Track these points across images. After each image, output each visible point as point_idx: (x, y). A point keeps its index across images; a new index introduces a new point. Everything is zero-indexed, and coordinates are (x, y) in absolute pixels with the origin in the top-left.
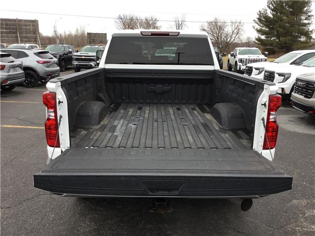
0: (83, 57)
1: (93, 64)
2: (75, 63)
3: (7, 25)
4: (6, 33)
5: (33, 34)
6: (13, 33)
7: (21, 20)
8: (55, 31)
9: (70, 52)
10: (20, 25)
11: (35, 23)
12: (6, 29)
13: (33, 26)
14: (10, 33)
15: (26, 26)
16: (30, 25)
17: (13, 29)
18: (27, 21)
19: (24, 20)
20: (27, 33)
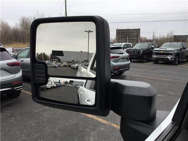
0: (162, 52)
1: (169, 57)
2: (155, 56)
3: (122, 33)
4: (121, 37)
5: (136, 37)
6: (125, 37)
7: (130, 29)
8: (153, 36)
9: (153, 48)
10: (129, 32)
11: (138, 31)
12: (121, 35)
13: (137, 32)
14: (123, 37)
15: (133, 33)
16: (135, 32)
17: (125, 35)
18: (134, 30)
19: (132, 29)
20: (133, 37)
